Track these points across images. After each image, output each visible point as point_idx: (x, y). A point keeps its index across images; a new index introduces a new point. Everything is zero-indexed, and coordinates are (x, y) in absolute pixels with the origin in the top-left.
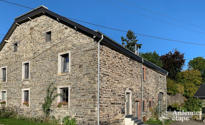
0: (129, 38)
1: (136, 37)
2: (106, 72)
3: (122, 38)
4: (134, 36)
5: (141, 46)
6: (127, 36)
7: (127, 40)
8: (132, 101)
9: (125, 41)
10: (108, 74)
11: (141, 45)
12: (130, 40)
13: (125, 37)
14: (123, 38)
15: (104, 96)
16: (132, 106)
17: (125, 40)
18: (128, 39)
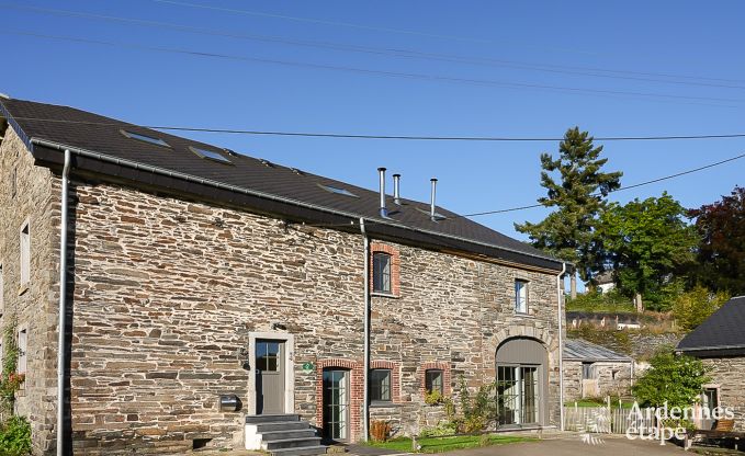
0: (571, 157)
1: (600, 149)
2: (116, 272)
3: (545, 159)
4: (591, 147)
5: (621, 180)
6: (563, 149)
7: (565, 162)
8: (296, 369)
9: (556, 170)
10: (130, 278)
11: (618, 175)
12: (575, 165)
13: (556, 156)
14: (549, 160)
15: (101, 351)
16: (296, 384)
17: (558, 165)
18: (569, 161)
